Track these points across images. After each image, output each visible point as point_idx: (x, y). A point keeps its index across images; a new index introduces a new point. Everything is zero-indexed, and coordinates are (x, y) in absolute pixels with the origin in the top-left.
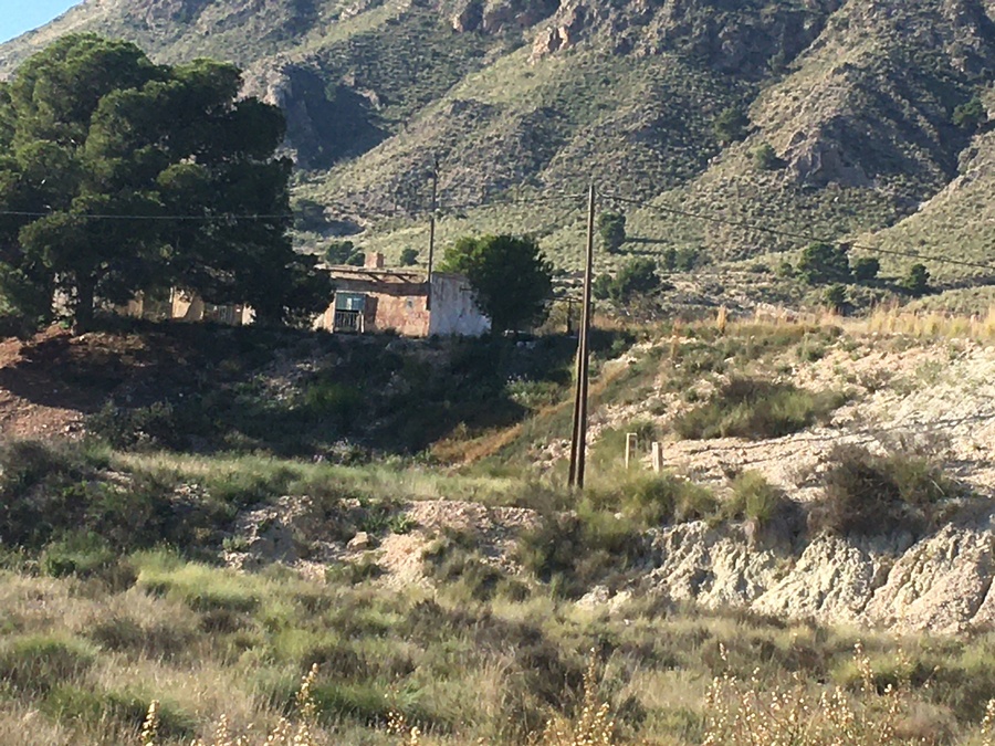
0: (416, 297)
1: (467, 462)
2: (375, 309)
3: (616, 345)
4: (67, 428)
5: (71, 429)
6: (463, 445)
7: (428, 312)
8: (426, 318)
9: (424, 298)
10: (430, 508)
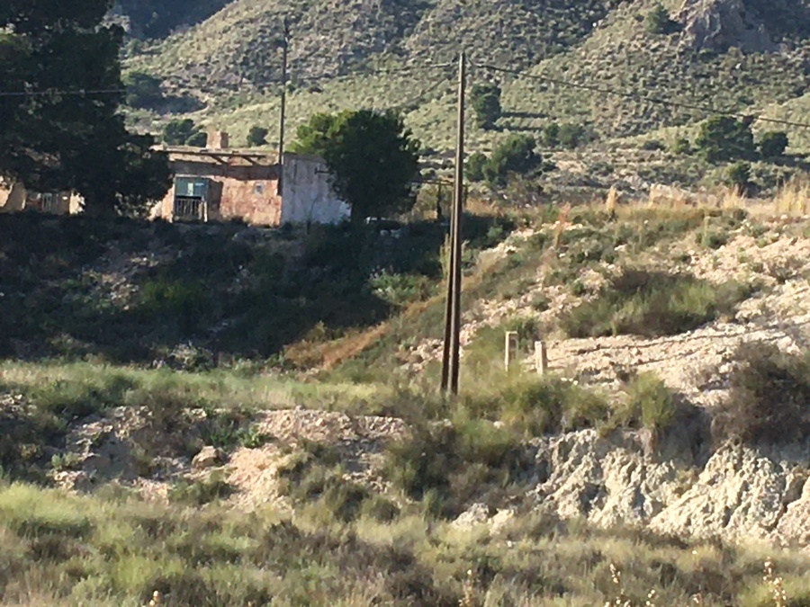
0: (265, 182)
1: (326, 366)
2: (220, 195)
3: (492, 232)
6: (321, 347)
7: (280, 198)
8: (277, 204)
9: (275, 182)
10: (285, 418)
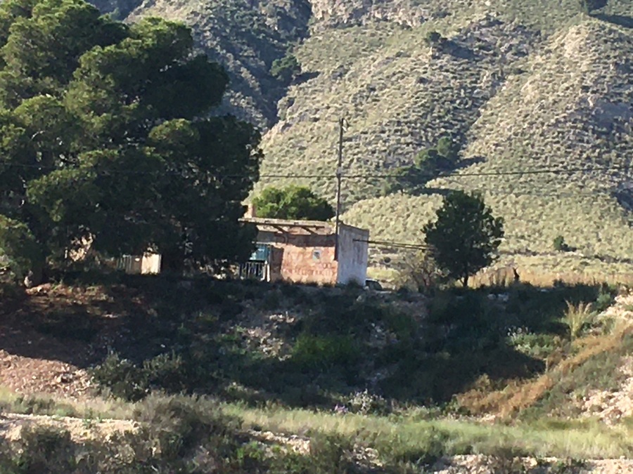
0: (322, 248)
1: (502, 414)
2: (281, 259)
4: (59, 380)
5: (63, 381)
7: (336, 263)
8: (333, 268)
10: (616, 466)
